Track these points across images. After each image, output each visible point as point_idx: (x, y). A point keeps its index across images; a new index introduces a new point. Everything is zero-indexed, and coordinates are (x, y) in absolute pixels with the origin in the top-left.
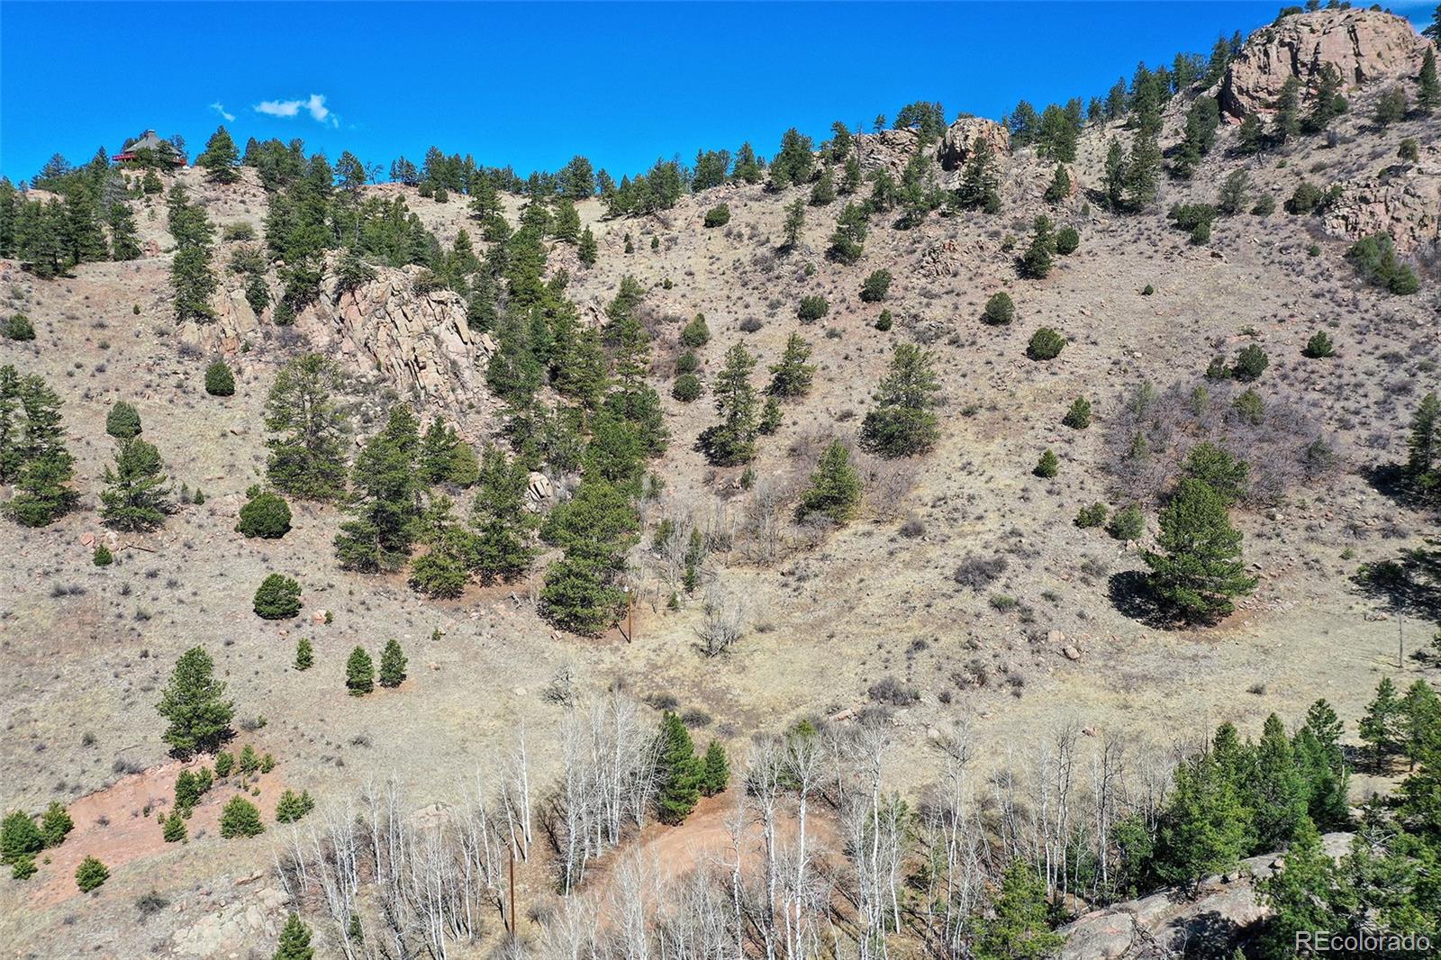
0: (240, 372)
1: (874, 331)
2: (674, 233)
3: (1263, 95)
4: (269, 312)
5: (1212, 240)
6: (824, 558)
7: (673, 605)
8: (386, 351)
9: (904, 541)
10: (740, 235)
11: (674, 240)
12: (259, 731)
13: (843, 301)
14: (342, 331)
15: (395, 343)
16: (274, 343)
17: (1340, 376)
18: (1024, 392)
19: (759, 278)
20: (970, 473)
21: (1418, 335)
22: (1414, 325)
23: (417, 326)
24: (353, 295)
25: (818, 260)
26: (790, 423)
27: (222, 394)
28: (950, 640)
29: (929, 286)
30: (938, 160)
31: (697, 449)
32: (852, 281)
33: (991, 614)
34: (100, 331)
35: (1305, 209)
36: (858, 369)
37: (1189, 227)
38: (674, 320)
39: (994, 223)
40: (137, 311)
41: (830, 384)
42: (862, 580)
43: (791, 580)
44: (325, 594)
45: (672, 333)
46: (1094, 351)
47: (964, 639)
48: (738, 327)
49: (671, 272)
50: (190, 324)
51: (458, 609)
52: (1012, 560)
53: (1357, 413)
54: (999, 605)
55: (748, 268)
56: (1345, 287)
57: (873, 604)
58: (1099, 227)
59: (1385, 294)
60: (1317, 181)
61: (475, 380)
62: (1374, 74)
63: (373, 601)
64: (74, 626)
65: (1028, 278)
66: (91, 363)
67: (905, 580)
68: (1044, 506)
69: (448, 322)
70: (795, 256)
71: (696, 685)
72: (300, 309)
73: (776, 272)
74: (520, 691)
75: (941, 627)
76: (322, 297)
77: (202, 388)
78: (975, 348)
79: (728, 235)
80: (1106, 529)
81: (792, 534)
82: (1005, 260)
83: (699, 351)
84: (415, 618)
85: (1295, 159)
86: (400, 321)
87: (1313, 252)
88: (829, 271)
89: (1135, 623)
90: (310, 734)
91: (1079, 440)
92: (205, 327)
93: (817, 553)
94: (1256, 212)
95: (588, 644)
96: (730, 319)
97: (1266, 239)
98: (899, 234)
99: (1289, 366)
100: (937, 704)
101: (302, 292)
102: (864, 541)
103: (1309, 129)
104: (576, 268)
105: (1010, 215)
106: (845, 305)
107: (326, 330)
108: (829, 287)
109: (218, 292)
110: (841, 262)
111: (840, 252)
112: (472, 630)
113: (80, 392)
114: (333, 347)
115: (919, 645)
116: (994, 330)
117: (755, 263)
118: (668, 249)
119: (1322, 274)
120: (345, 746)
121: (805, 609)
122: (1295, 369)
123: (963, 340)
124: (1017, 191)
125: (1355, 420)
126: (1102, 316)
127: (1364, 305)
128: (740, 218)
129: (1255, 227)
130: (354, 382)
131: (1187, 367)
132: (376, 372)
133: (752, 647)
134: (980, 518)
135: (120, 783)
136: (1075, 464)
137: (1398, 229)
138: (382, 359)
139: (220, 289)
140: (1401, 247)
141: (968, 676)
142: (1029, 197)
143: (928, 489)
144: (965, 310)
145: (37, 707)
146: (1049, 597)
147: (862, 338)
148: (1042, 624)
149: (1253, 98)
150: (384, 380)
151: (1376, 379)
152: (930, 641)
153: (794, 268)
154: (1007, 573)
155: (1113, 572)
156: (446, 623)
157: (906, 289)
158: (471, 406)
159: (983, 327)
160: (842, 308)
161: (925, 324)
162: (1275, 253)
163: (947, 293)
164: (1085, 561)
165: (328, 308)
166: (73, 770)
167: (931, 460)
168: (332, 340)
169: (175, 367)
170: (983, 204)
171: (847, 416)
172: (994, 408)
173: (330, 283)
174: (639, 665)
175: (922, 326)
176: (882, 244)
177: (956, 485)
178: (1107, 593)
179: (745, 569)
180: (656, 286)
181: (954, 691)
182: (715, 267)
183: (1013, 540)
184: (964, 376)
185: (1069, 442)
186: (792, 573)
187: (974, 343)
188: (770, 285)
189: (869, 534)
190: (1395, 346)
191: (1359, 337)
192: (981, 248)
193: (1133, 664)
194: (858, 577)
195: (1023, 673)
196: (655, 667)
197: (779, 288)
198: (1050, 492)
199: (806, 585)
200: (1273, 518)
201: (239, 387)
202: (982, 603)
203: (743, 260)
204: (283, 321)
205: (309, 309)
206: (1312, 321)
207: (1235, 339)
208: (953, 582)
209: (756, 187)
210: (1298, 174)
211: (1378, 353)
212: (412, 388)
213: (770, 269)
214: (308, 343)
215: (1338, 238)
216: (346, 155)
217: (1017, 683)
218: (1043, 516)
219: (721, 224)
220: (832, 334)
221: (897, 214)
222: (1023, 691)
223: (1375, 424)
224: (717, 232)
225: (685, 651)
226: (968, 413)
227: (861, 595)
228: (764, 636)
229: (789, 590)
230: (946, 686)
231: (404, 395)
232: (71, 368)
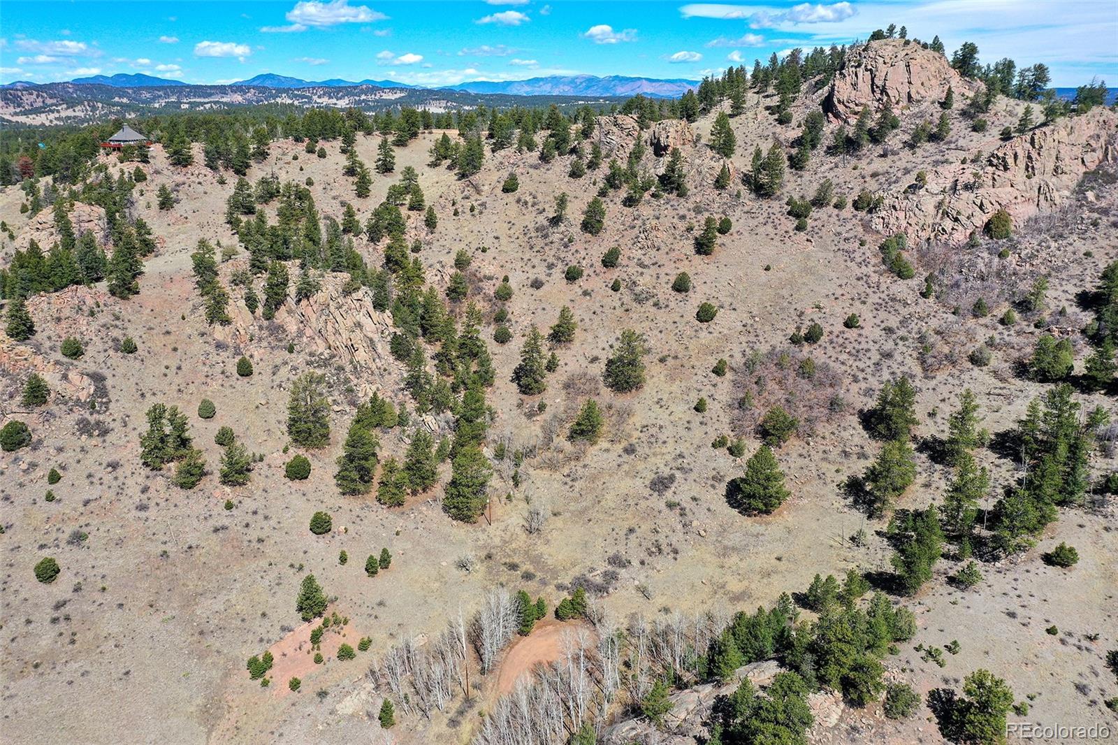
0: (251, 356)
1: (610, 291)
2: (483, 199)
3: (852, 105)
4: (260, 310)
5: (809, 228)
6: (585, 466)
7: (509, 497)
8: (333, 338)
9: (626, 457)
10: (526, 203)
11: (483, 205)
12: (336, 603)
13: (592, 266)
14: (304, 320)
15: (337, 332)
16: (265, 333)
17: (860, 343)
18: (692, 345)
19: (539, 243)
20: (661, 407)
21: (904, 312)
22: (906, 304)
23: (349, 323)
24: (308, 300)
25: (576, 230)
26: (563, 364)
27: (247, 375)
28: (646, 527)
29: (643, 257)
30: (651, 146)
31: (512, 381)
32: (597, 249)
33: (666, 511)
34: (168, 337)
35: (863, 208)
36: (601, 322)
37: (798, 216)
38: (490, 278)
39: (684, 206)
40: (183, 318)
41: (585, 334)
42: (604, 483)
43: (568, 480)
44: (339, 513)
45: (490, 288)
46: (734, 315)
47: (653, 527)
48: (529, 283)
49: (485, 236)
50: (218, 326)
51: (403, 513)
52: (678, 474)
53: (863, 371)
54: (671, 506)
55: (533, 235)
56: (875, 272)
57: (610, 500)
58: (746, 209)
59: (896, 278)
60: (872, 185)
61: (384, 348)
62: (919, 97)
63: (362, 514)
64: (231, 550)
65: (701, 254)
66: (173, 363)
67: (626, 485)
68: (698, 434)
69: (364, 311)
70: (562, 227)
71: (526, 553)
72: (277, 308)
73: (551, 239)
74: (444, 564)
75: (643, 518)
76: (288, 298)
77: (234, 370)
78: (668, 309)
79: (518, 201)
80: (728, 449)
81: (568, 446)
82: (687, 239)
83: (508, 304)
84: (385, 522)
85: (863, 164)
86: (339, 319)
87: (862, 244)
88: (583, 240)
89: (735, 512)
90: (359, 602)
91: (720, 385)
92: (227, 328)
93: (581, 464)
94: (836, 206)
95: (469, 527)
96: (524, 276)
97: (839, 229)
98: (627, 210)
99: (836, 333)
100: (640, 566)
101: (276, 298)
102: (605, 455)
103: (876, 138)
104: (424, 234)
105: (692, 199)
106: (593, 269)
107: (294, 321)
108: (582, 253)
109: (230, 303)
110: (590, 232)
111: (590, 224)
112: (413, 526)
113: (175, 387)
114: (301, 333)
115: (631, 531)
116: (680, 296)
117: (537, 230)
118: (481, 213)
119: (864, 261)
120: (375, 607)
121: (576, 500)
122: (838, 336)
123: (661, 304)
124: (698, 178)
125: (861, 376)
126: (741, 287)
127: (883, 287)
128: (525, 186)
129: (834, 219)
130: (317, 358)
131: (782, 330)
132: (328, 351)
133: (551, 527)
134: (664, 442)
135: (286, 636)
136: (716, 402)
137: (910, 230)
138: (331, 343)
139: (231, 301)
140: (910, 243)
141: (654, 550)
142: (705, 184)
143: (638, 420)
144: (663, 279)
145: (233, 597)
146: (694, 499)
147: (603, 297)
148: (690, 516)
149: (846, 107)
150: (334, 356)
151: (877, 346)
152: (636, 528)
153: (562, 236)
154: (675, 484)
155: (728, 479)
156: (400, 523)
157: (629, 258)
158: (385, 370)
159: (673, 293)
160: (591, 271)
161: (640, 288)
162: (842, 241)
163: (653, 264)
164: (714, 473)
165: (294, 307)
166: (262, 630)
167: (642, 395)
168: (299, 328)
169: (217, 358)
170: (677, 189)
171: (595, 360)
172: (676, 357)
173: (292, 290)
174: (497, 541)
175: (638, 289)
176: (615, 219)
177: (654, 415)
178: (725, 493)
179: (544, 471)
180: (477, 249)
181: (647, 558)
182: (512, 231)
183: (680, 461)
184: (661, 332)
185: (714, 386)
186: (569, 476)
187: (667, 306)
188: (547, 248)
189: (607, 450)
190: (893, 322)
191: (875, 312)
192: (674, 227)
193: (729, 540)
194: (602, 480)
195: (678, 546)
196: (505, 542)
197: (553, 252)
198: (701, 423)
199: (576, 484)
200: (809, 444)
201: (255, 369)
202: (662, 505)
203: (529, 227)
204: (269, 317)
205: (282, 307)
206: (853, 299)
207: (810, 310)
208: (649, 489)
209: (534, 154)
210: (863, 177)
211: (883, 326)
212: (351, 362)
213: (546, 236)
214: (285, 330)
215: (878, 232)
217: (676, 552)
218: (696, 442)
219: (513, 190)
220: (585, 293)
221: (623, 193)
222: (678, 556)
223: (871, 379)
224: (511, 197)
225: (519, 531)
226: (662, 360)
227: (604, 493)
228: (556, 518)
229: (568, 487)
230: (643, 555)
231: (348, 368)
232: (164, 370)
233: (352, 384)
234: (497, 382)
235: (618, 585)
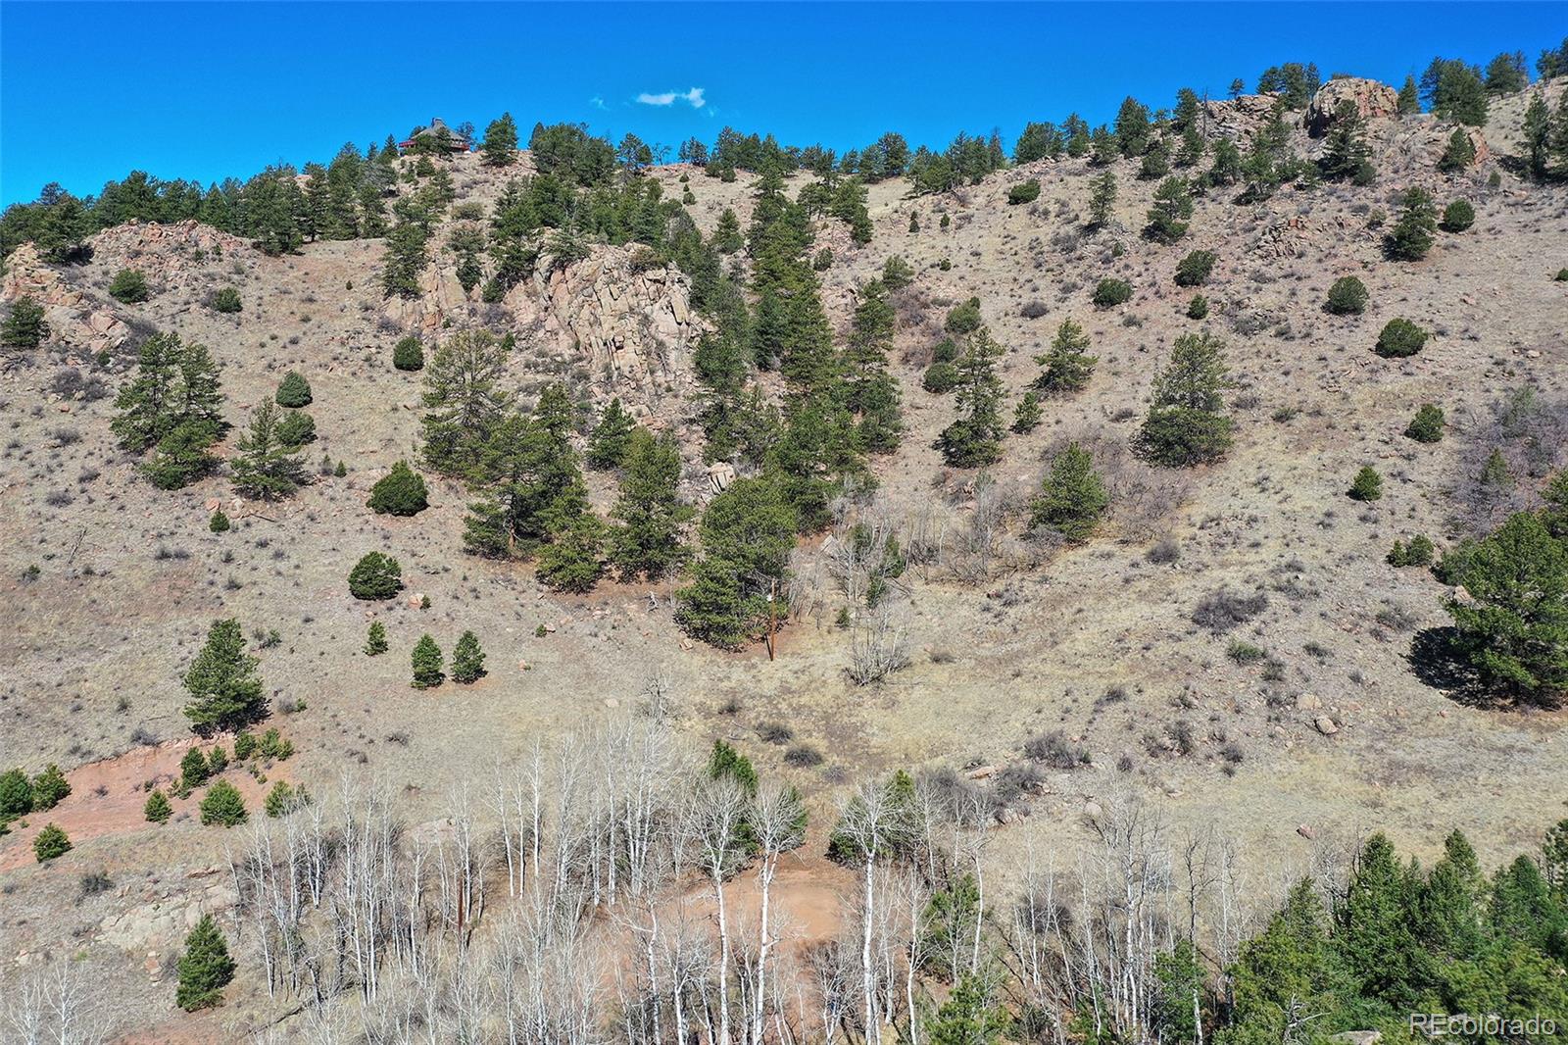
0: (436, 347)
1: (1183, 319)
2: (970, 211)
4: (481, 288)
6: (1045, 580)
7: (843, 621)
8: (587, 330)
9: (1148, 568)
10: (1046, 213)
11: (968, 219)
12: (294, 715)
13: (1153, 285)
14: (548, 309)
15: (596, 322)
16: (477, 320)
18: (1361, 395)
19: (1056, 259)
20: (1263, 490)
23: (621, 302)
24: (564, 273)
25: (1130, 240)
26: (1052, 421)
27: (409, 368)
28: (1157, 693)
29: (1264, 268)
30: (1305, 127)
31: (936, 447)
32: (1167, 262)
33: (1225, 666)
34: (308, 305)
36: (1153, 362)
38: (945, 303)
39: (1364, 197)
40: (349, 287)
41: (1115, 378)
42: (1080, 611)
43: (996, 604)
45: (939, 318)
46: (1471, 348)
47: (1177, 693)
48: (1018, 311)
49: (955, 252)
50: (396, 300)
51: (580, 606)
52: (1276, 599)
54: (1240, 656)
55: (1046, 249)
57: (1082, 640)
58: (1511, 200)
61: (681, 362)
63: (486, 590)
64: (162, 591)
65: (1397, 260)
66: (285, 335)
67: (1131, 615)
68: (1350, 532)
69: (663, 301)
70: (1103, 234)
71: (826, 717)
72: (510, 287)
73: (1079, 253)
74: (612, 702)
75: (1152, 676)
76: (536, 274)
77: (390, 363)
78: (1308, 341)
79: (1032, 212)
80: (1433, 570)
81: (1020, 550)
82: (1368, 239)
83: (964, 337)
84: (527, 611)
86: (606, 299)
88: (1143, 250)
89: (1438, 695)
90: (347, 724)
91: (1423, 457)
92: (410, 304)
93: (1037, 575)
95: (721, 657)
96: (1011, 303)
98: (1239, 209)
100: (1112, 771)
101: (516, 269)
102: (1099, 564)
104: (846, 247)
105: (1386, 187)
106: (1154, 290)
107: (533, 308)
108: (1138, 269)
109: (429, 268)
110: (1159, 241)
111: (1159, 231)
112: (588, 630)
113: (265, 362)
114: (538, 324)
115: (1115, 695)
116: (1338, 321)
117: (1056, 242)
118: (959, 227)
120: (379, 741)
121: (1000, 640)
123: (1294, 331)
124: (1401, 160)
126: (1493, 306)
128: (1051, 194)
130: (548, 360)
132: (573, 351)
133: (916, 679)
134: (1256, 545)
135: (131, 753)
136: (1410, 485)
138: (581, 339)
139: (432, 266)
141: (1167, 742)
142: (1417, 166)
143: (1202, 507)
144: (1305, 296)
145: (93, 667)
146: (1313, 650)
147: (1167, 327)
148: (1293, 682)
150: (580, 359)
152: (1129, 691)
153: (1101, 248)
154: (1264, 616)
155: (1424, 627)
156: (560, 620)
157: (1234, 271)
158: (669, 389)
159: (1325, 316)
160: (1149, 293)
161: (1249, 312)
163: (1285, 277)
164: (1385, 608)
165: (539, 286)
166: (95, 734)
167: (1219, 472)
168: (537, 318)
169: (370, 340)
170: (1353, 175)
171: (1125, 415)
172: (1317, 413)
173: (545, 260)
174: (769, 687)
175: (1244, 314)
176: (1216, 222)
177: (1239, 504)
178: (1408, 652)
179: (947, 587)
180: (932, 266)
181: (1141, 759)
182: (1007, 247)
183: (1290, 575)
184: (1286, 374)
185: (1409, 458)
186: (999, 596)
187: (1308, 335)
188: (1068, 267)
189: (1109, 556)
192: (1341, 225)
193: (1409, 750)
194: (1077, 606)
195: (1245, 745)
196: (787, 692)
197: (1078, 271)
198: (1363, 519)
199: (1012, 611)
201: (427, 362)
202: (1217, 652)
203: (1042, 239)
204: (489, 299)
205: (520, 286)
208: (1189, 622)
209: (1079, 161)
212: (607, 368)
213: (1072, 249)
214: (513, 320)
216: (630, 137)
217: (1234, 756)
218: (1343, 548)
219: (1027, 201)
220: (1130, 322)
221: (1240, 189)
222: (1238, 768)
224: (1022, 209)
225: (832, 676)
226: (1282, 418)
227: (1073, 628)
228: (937, 667)
229: (989, 616)
230: (1132, 749)
231: (597, 375)
232: (266, 339)
233: (594, 400)
234: (905, 448)
235: (1036, 806)
